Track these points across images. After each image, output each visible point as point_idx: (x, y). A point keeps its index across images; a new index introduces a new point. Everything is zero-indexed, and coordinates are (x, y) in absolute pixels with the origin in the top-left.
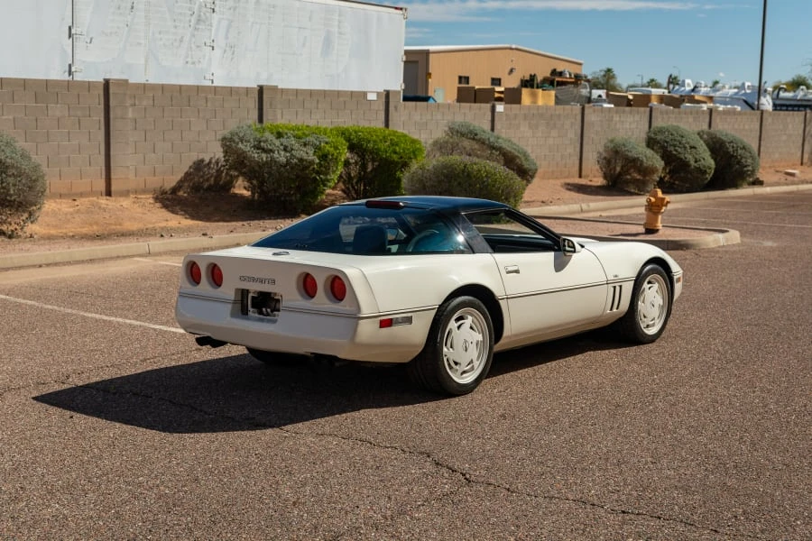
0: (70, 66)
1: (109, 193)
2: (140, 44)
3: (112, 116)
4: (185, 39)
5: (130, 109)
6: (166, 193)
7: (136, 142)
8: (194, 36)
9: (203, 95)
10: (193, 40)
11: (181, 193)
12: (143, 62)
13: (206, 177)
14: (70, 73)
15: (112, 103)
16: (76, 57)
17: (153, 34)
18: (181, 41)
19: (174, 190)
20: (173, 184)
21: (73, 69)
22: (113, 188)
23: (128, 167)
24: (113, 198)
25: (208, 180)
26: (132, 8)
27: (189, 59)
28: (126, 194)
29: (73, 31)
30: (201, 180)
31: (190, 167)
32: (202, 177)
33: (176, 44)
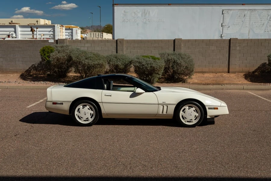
0: (221, 35)
1: (229, 72)
2: (247, 27)
3: (231, 49)
4: (265, 24)
5: (238, 47)
6: (250, 73)
7: (240, 57)
8: (269, 23)
9: (268, 42)
10: (268, 24)
11: (256, 73)
12: (248, 32)
13: (267, 69)
14: (221, 37)
15: (231, 45)
16: (224, 32)
17: (252, 23)
18: (263, 25)
19: (254, 72)
20: (253, 70)
21: (222, 36)
22: (230, 71)
23: (236, 64)
24: (230, 74)
25: (268, 69)
26: (245, 16)
27: (266, 30)
28: (234, 72)
29: (223, 25)
30: (265, 69)
31: (260, 65)
32: (265, 68)
33: (262, 26)
